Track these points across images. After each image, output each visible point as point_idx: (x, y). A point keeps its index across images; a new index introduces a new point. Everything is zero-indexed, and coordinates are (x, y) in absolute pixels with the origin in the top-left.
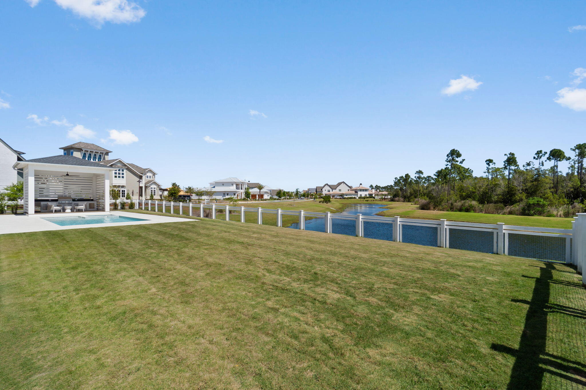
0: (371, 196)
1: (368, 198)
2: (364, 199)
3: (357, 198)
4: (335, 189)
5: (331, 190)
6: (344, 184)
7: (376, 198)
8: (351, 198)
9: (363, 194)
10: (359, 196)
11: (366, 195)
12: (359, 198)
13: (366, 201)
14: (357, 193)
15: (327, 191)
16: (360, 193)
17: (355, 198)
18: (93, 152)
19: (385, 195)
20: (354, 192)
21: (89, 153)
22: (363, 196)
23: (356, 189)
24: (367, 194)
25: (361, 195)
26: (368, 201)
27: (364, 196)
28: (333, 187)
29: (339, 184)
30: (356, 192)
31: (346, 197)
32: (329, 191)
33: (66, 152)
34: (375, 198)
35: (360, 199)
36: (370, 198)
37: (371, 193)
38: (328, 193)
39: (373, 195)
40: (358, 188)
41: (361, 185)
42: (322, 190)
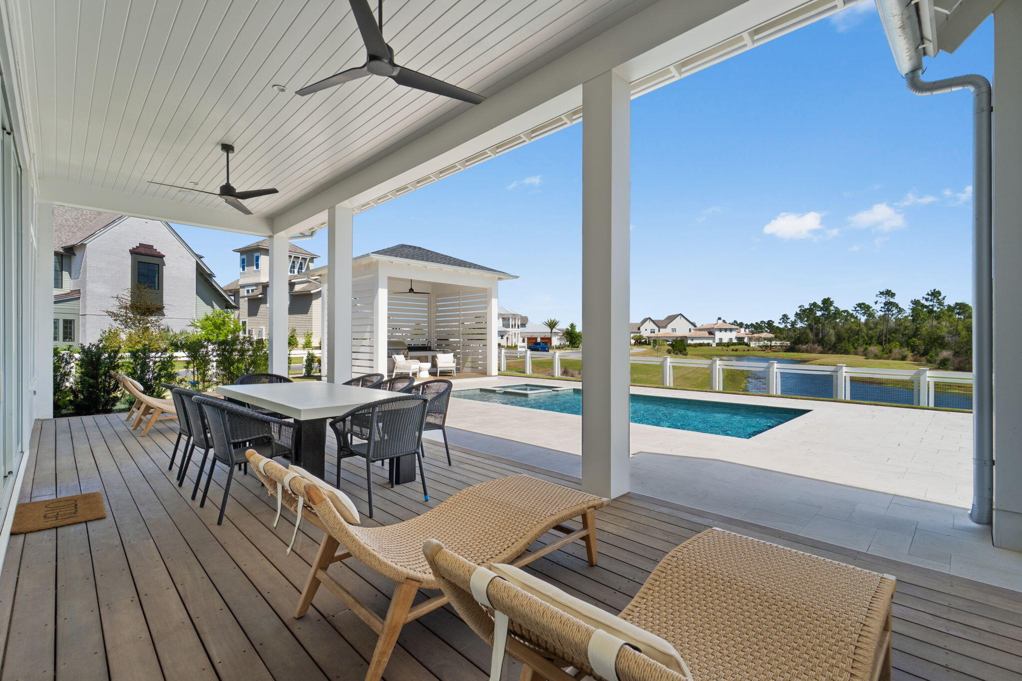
0: (740, 340)
1: (734, 344)
2: (728, 346)
3: (714, 345)
4: (665, 327)
5: (656, 329)
6: (682, 318)
7: (751, 346)
8: (701, 345)
9: (726, 337)
10: (717, 341)
11: (731, 339)
12: (718, 345)
13: (733, 350)
14: (714, 334)
15: (649, 331)
16: (718, 335)
17: (708, 345)
18: (299, 258)
19: (770, 340)
20: (706, 334)
21: (300, 261)
22: (725, 341)
23: (710, 327)
24: (734, 338)
25: (721, 339)
26: (736, 350)
27: (727, 342)
28: (660, 325)
29: (671, 318)
30: (711, 333)
31: (692, 342)
32: (653, 332)
33: (244, 257)
34: (749, 346)
35: (720, 348)
36: (739, 344)
37: (740, 335)
38: (653, 335)
39: (746, 340)
40: (716, 327)
41: (719, 321)
42: (639, 329)
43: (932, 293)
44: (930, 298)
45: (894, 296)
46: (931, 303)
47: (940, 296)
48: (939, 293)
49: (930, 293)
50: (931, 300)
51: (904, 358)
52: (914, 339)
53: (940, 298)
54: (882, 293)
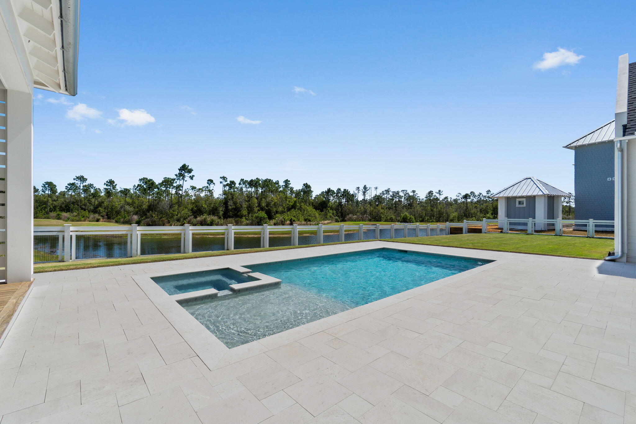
43: (110, 181)
44: (109, 184)
45: (86, 180)
46: (109, 187)
47: (114, 184)
48: (114, 182)
49: (108, 181)
50: (109, 186)
51: (98, 220)
52: (100, 208)
53: (114, 185)
54: (77, 178)
